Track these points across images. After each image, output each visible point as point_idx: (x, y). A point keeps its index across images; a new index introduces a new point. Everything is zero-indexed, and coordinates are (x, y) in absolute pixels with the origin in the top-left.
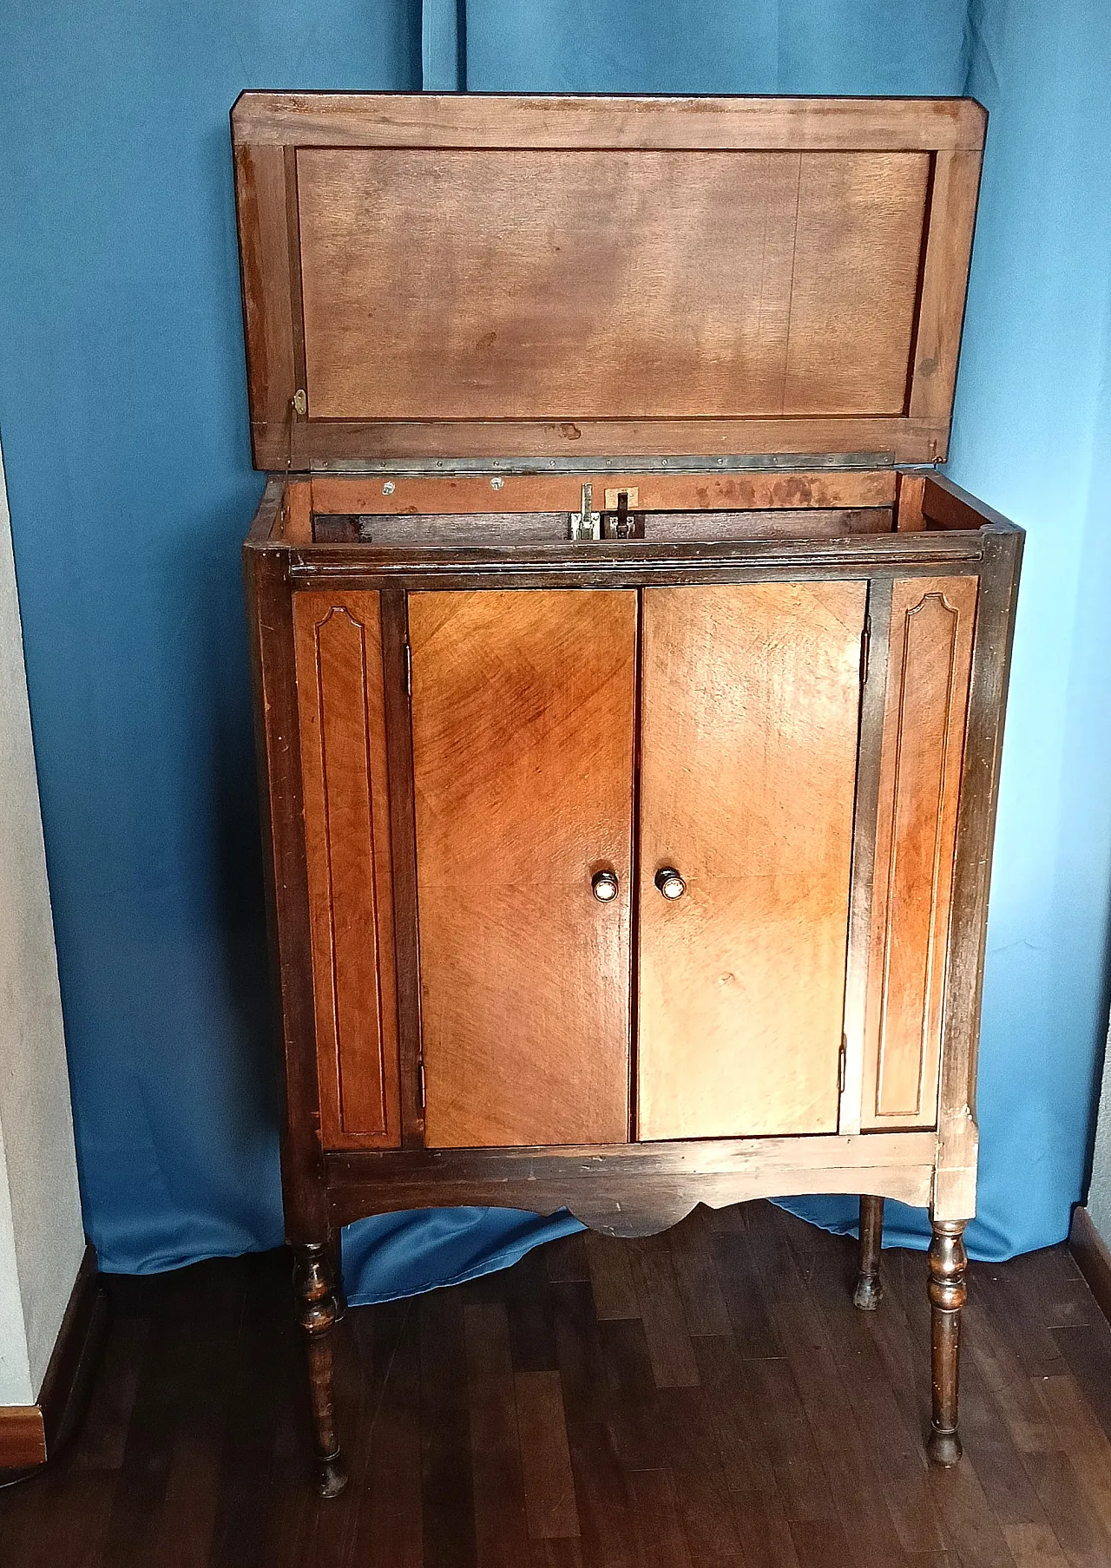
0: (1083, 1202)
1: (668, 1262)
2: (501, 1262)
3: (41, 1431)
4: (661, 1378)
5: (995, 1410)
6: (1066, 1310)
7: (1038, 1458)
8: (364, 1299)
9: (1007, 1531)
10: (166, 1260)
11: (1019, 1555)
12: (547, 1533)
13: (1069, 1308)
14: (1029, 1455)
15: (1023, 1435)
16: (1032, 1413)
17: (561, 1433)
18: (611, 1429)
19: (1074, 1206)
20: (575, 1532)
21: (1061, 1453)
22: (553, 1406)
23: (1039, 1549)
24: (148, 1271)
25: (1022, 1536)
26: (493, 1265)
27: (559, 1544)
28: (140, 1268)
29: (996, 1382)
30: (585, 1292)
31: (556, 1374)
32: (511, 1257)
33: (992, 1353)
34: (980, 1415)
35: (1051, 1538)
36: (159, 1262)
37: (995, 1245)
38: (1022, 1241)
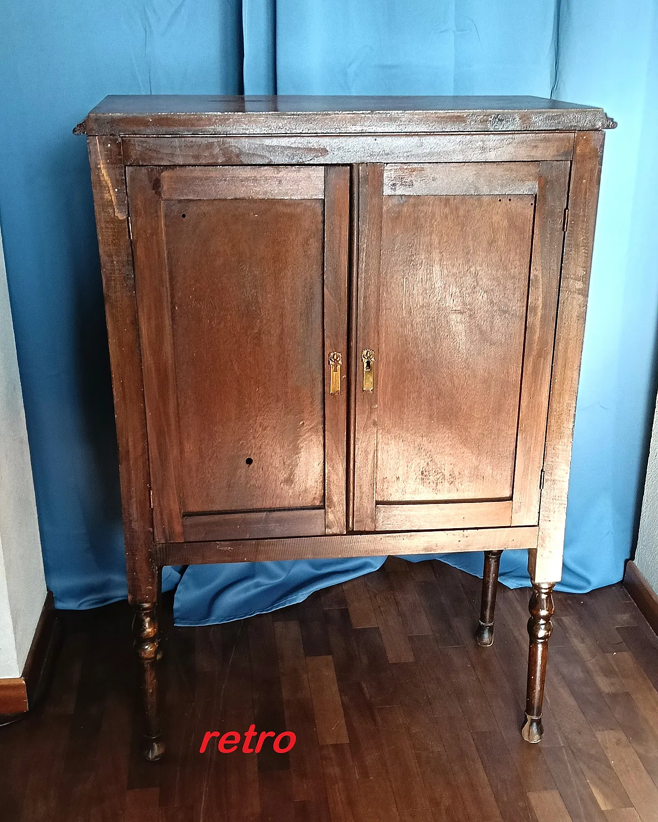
0: (632, 557)
1: (393, 597)
2: (295, 600)
3: (24, 692)
4: (391, 657)
5: (587, 671)
6: (624, 618)
7: (614, 696)
8: (215, 620)
9: (599, 735)
10: (94, 601)
11: (606, 748)
12: (330, 741)
13: (625, 617)
14: (609, 694)
15: (604, 684)
16: (608, 672)
17: (335, 688)
18: (364, 685)
19: (626, 561)
20: (346, 740)
21: (627, 694)
22: (329, 674)
23: (617, 744)
24: (84, 608)
25: (607, 738)
26: (291, 601)
27: (335, 746)
28: (80, 605)
29: (586, 656)
30: (345, 614)
31: (330, 657)
32: (301, 597)
33: (583, 641)
34: (578, 674)
35: (624, 738)
36: (91, 602)
37: (582, 583)
38: (597, 581)
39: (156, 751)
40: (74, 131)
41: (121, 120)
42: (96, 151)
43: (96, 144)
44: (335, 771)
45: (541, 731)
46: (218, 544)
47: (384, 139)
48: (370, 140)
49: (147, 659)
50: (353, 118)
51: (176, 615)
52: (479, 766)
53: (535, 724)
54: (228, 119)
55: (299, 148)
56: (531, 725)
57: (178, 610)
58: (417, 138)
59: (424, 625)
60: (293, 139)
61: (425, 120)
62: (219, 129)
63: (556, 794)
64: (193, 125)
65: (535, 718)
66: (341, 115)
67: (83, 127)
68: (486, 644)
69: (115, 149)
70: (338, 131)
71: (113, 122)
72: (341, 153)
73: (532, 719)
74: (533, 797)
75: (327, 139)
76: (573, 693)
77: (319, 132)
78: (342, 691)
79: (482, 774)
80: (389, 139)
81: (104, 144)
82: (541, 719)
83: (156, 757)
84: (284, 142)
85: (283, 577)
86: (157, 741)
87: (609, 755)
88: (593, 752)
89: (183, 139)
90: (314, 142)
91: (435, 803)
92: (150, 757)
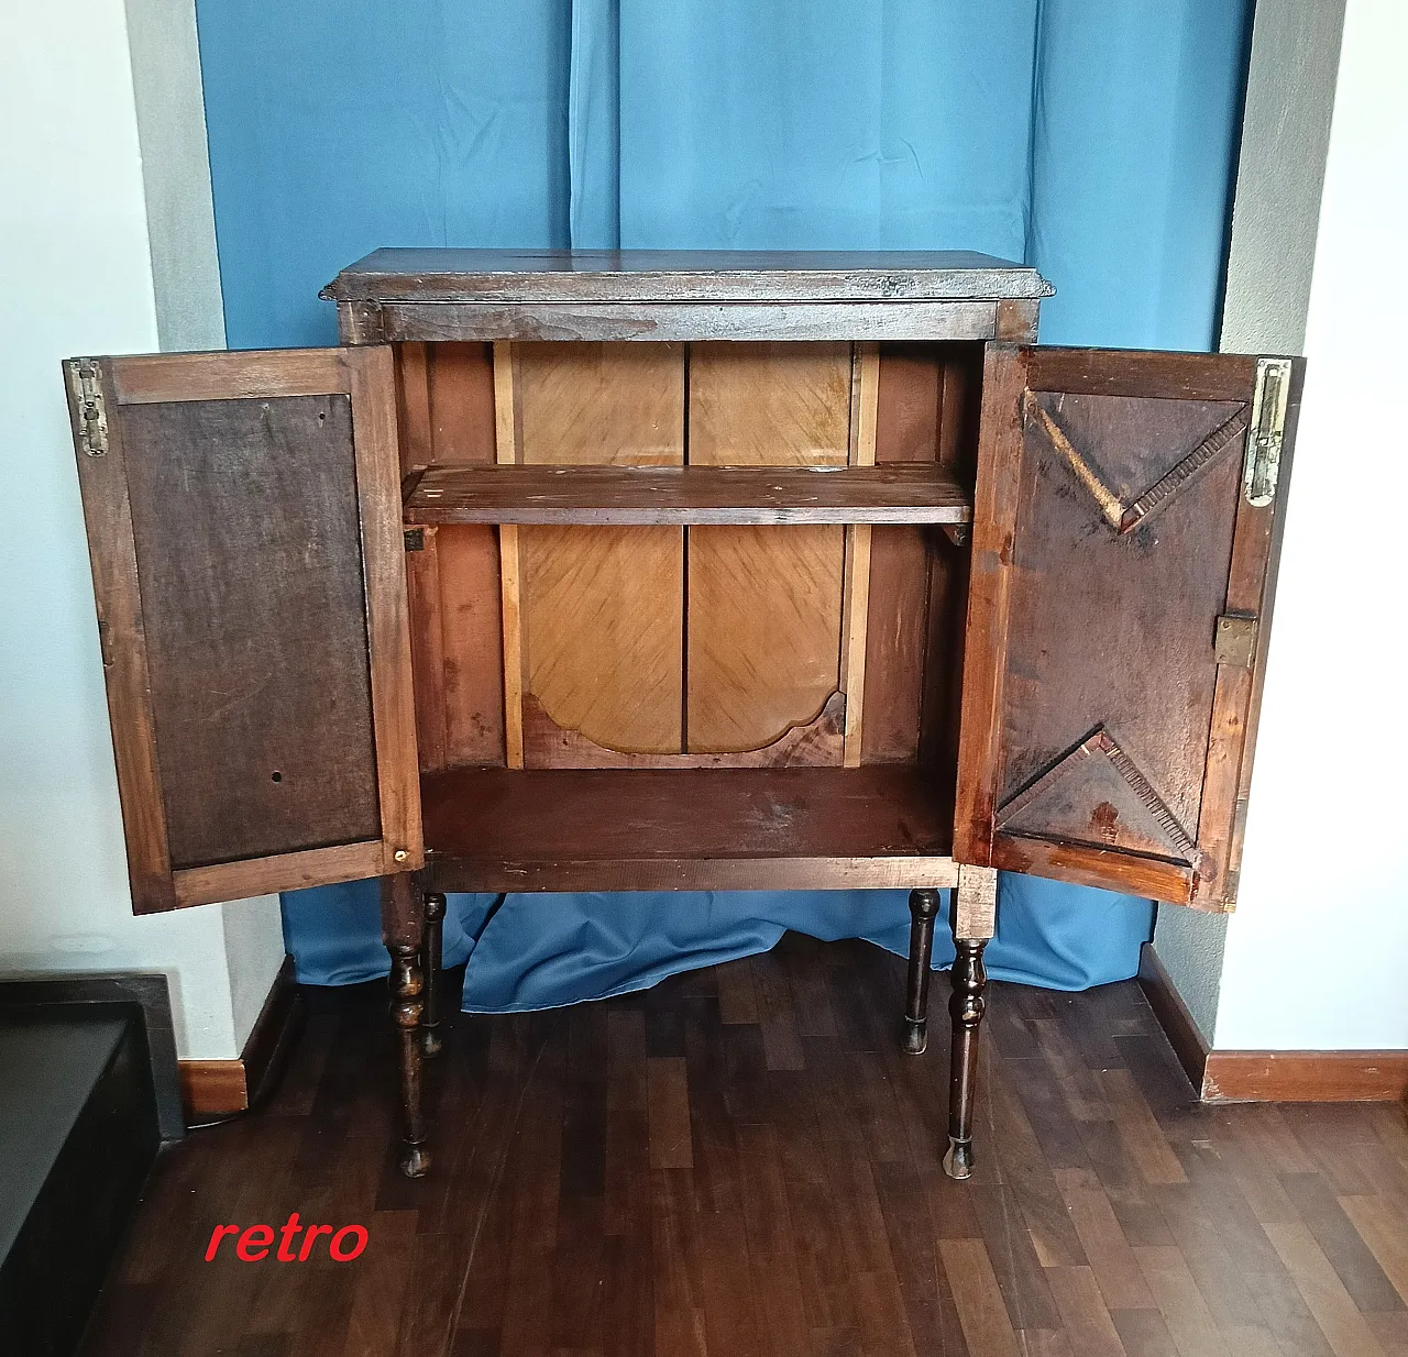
0: (1151, 940)
1: (787, 985)
2: (639, 984)
3: (242, 1081)
4: (771, 1063)
5: (1057, 1091)
6: (1129, 1025)
7: (1091, 1126)
8: (521, 1007)
9: (1057, 1173)
10: (349, 975)
11: (1065, 1190)
12: (665, 1164)
13: (1132, 1023)
14: (1084, 1122)
15: (1079, 1110)
16: (1088, 1094)
17: (684, 1099)
18: (726, 1096)
19: (1144, 945)
20: (689, 1164)
21: (1112, 1123)
22: (678, 1080)
23: (1082, 1186)
24: (334, 983)
25: (1069, 1177)
26: (634, 986)
27: (675, 1173)
28: (330, 979)
29: (1061, 1072)
30: (714, 1005)
31: (684, 1060)
32: (650, 981)
33: (1060, 1052)
34: (1044, 1094)
35: (1093, 1178)
36: (345, 976)
37: (1075, 978)
38: (1097, 974)
39: (418, 1162)
40: (320, 295)
41: (384, 280)
42: (348, 322)
43: (348, 312)
44: (667, 1200)
45: (970, 1162)
46: (506, 865)
47: (733, 308)
48: (714, 309)
49: (408, 1027)
50: (689, 281)
51: (465, 997)
52: (875, 1204)
53: (961, 1150)
54: (523, 281)
55: (618, 321)
56: (956, 1151)
57: (468, 992)
58: (778, 308)
59: (828, 1024)
60: (609, 308)
61: (789, 285)
62: (511, 294)
63: (979, 1244)
64: (476, 289)
65: (961, 1141)
66: (675, 276)
67: (332, 289)
68: (915, 1051)
69: (373, 318)
70: (670, 297)
71: (371, 284)
72: (675, 327)
73: (956, 1143)
74: (945, 1245)
75: (656, 309)
76: (1030, 1118)
77: (645, 298)
78: (692, 1103)
79: (878, 1215)
80: (740, 309)
81: (358, 312)
82: (970, 1143)
83: (419, 1172)
84: (597, 311)
85: (625, 953)
86: (421, 1148)
87: (1067, 1200)
88: (1045, 1194)
89: (463, 307)
90: (638, 313)
91: (803, 1246)
92: (410, 1170)
